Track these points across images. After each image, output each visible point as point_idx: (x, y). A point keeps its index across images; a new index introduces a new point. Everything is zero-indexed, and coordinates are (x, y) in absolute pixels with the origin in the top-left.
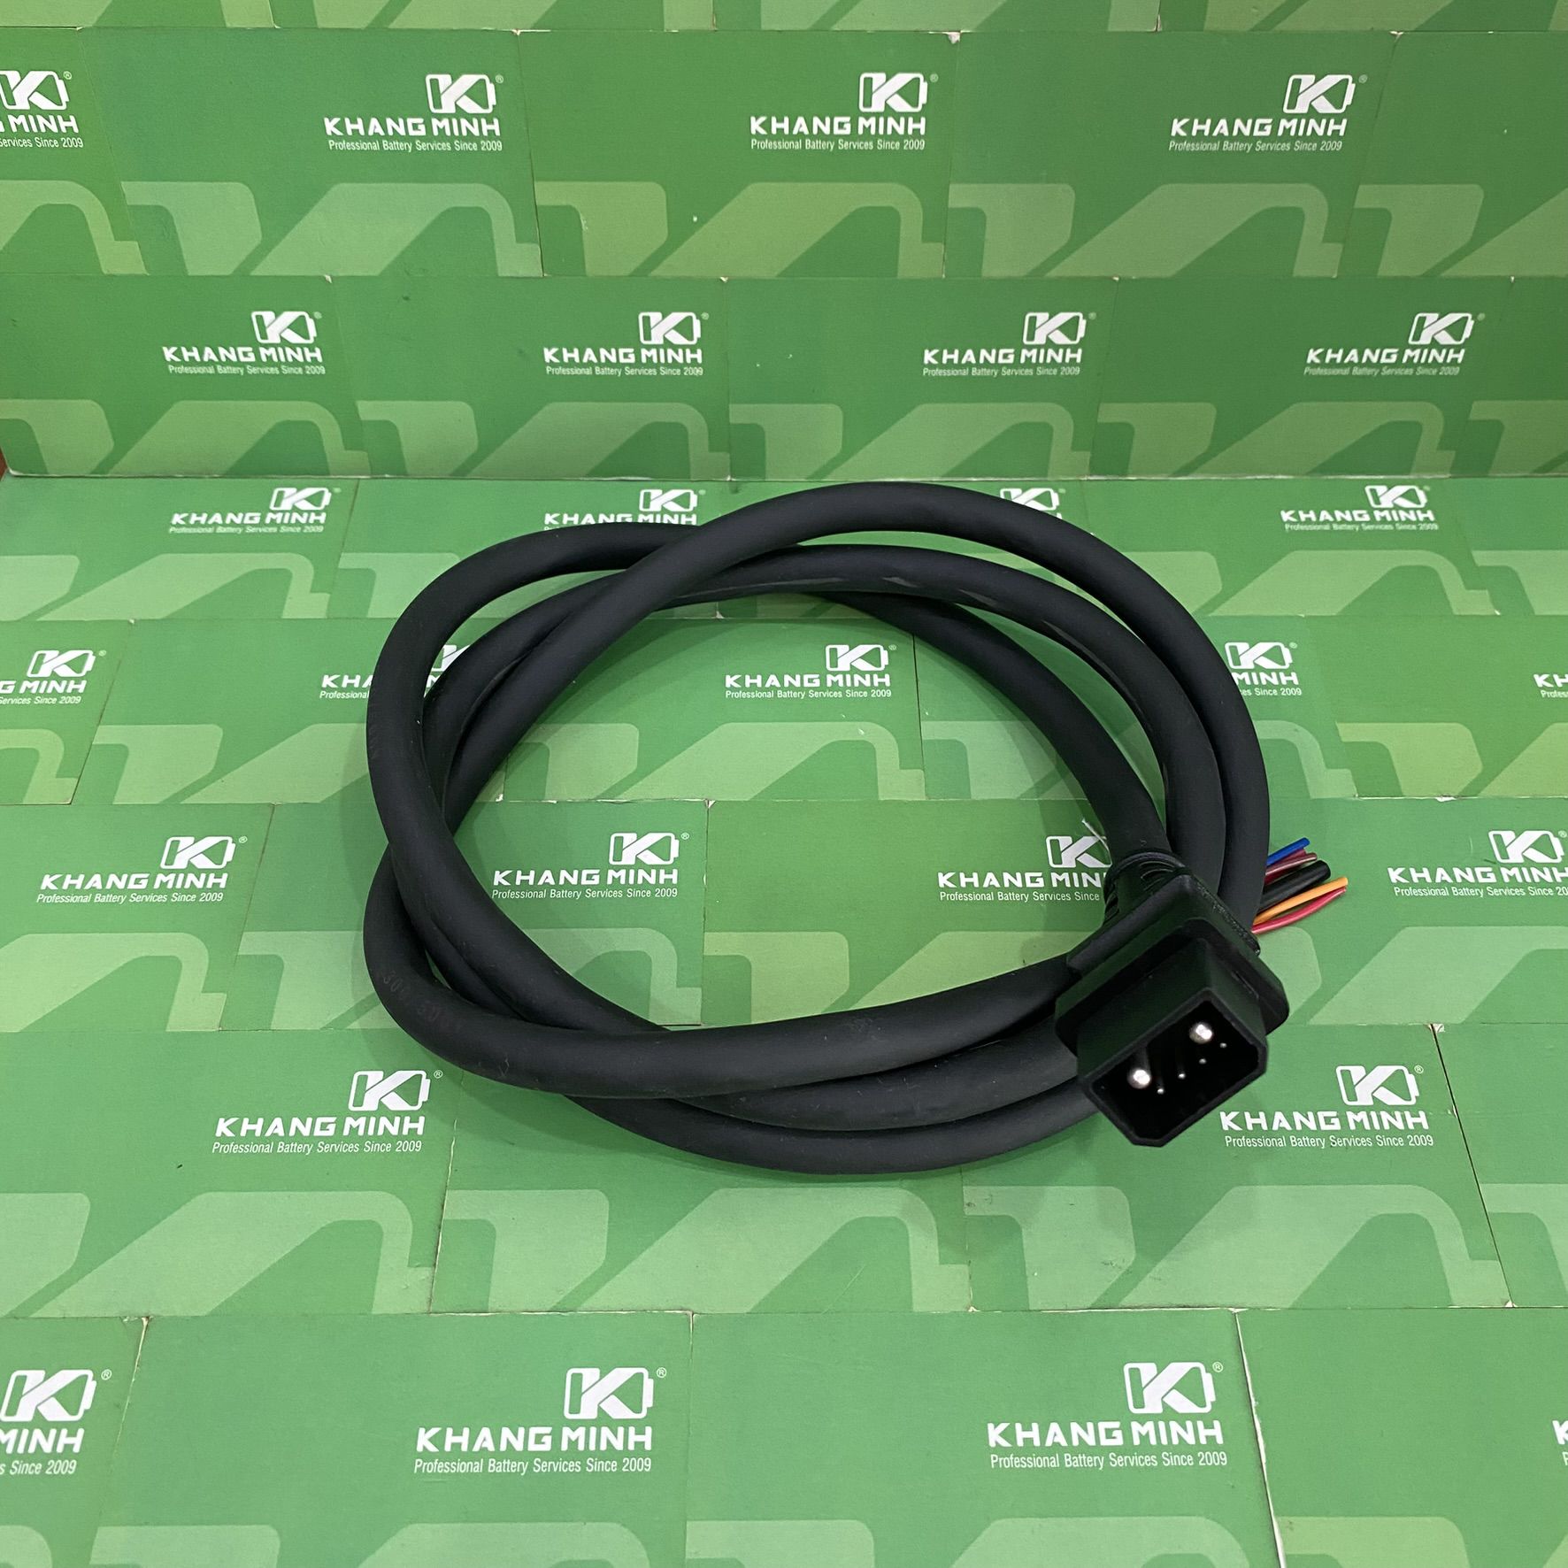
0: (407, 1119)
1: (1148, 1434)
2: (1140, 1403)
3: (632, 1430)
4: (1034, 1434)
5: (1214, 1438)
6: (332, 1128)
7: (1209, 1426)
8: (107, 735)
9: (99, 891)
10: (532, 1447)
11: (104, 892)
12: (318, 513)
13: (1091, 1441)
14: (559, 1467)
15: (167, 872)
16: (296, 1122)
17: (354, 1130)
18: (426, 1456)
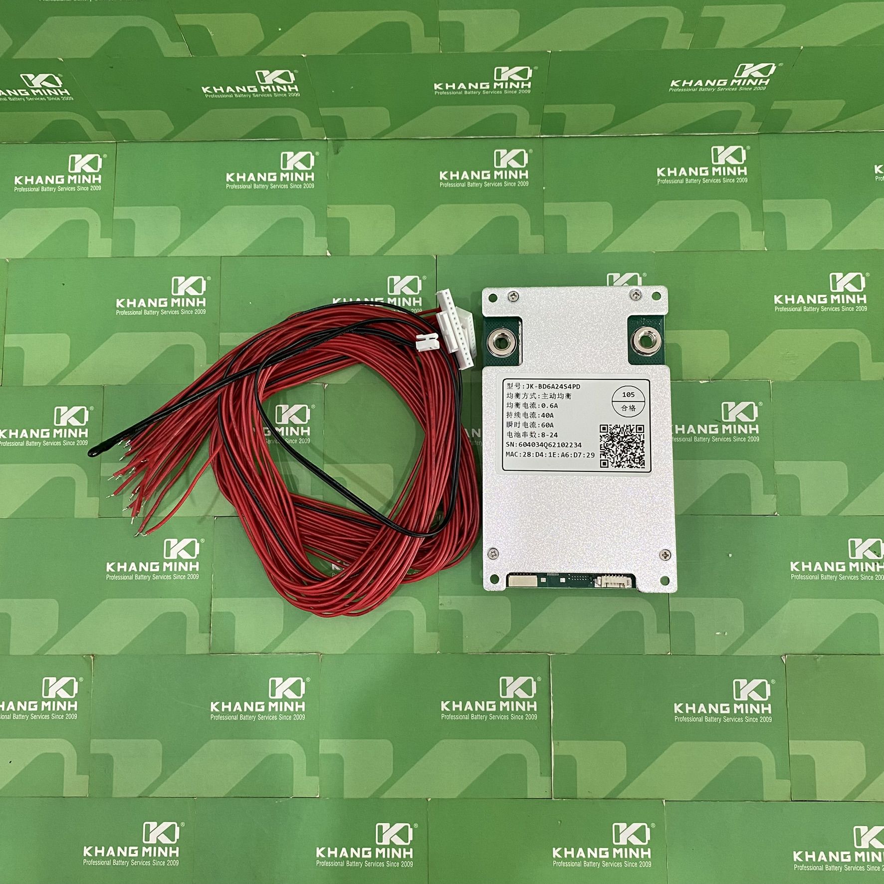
0: (191, 563)
1: (506, 706)
2: (504, 694)
3: (297, 703)
4: (460, 706)
5: (533, 708)
6: (158, 567)
7: (532, 703)
8: (11, 341)
9: (27, 439)
10: (257, 710)
11: (30, 440)
12: (97, 175)
13: (483, 709)
14: (268, 718)
15: (58, 428)
16: (141, 565)
17: (168, 569)
18: (215, 713)
